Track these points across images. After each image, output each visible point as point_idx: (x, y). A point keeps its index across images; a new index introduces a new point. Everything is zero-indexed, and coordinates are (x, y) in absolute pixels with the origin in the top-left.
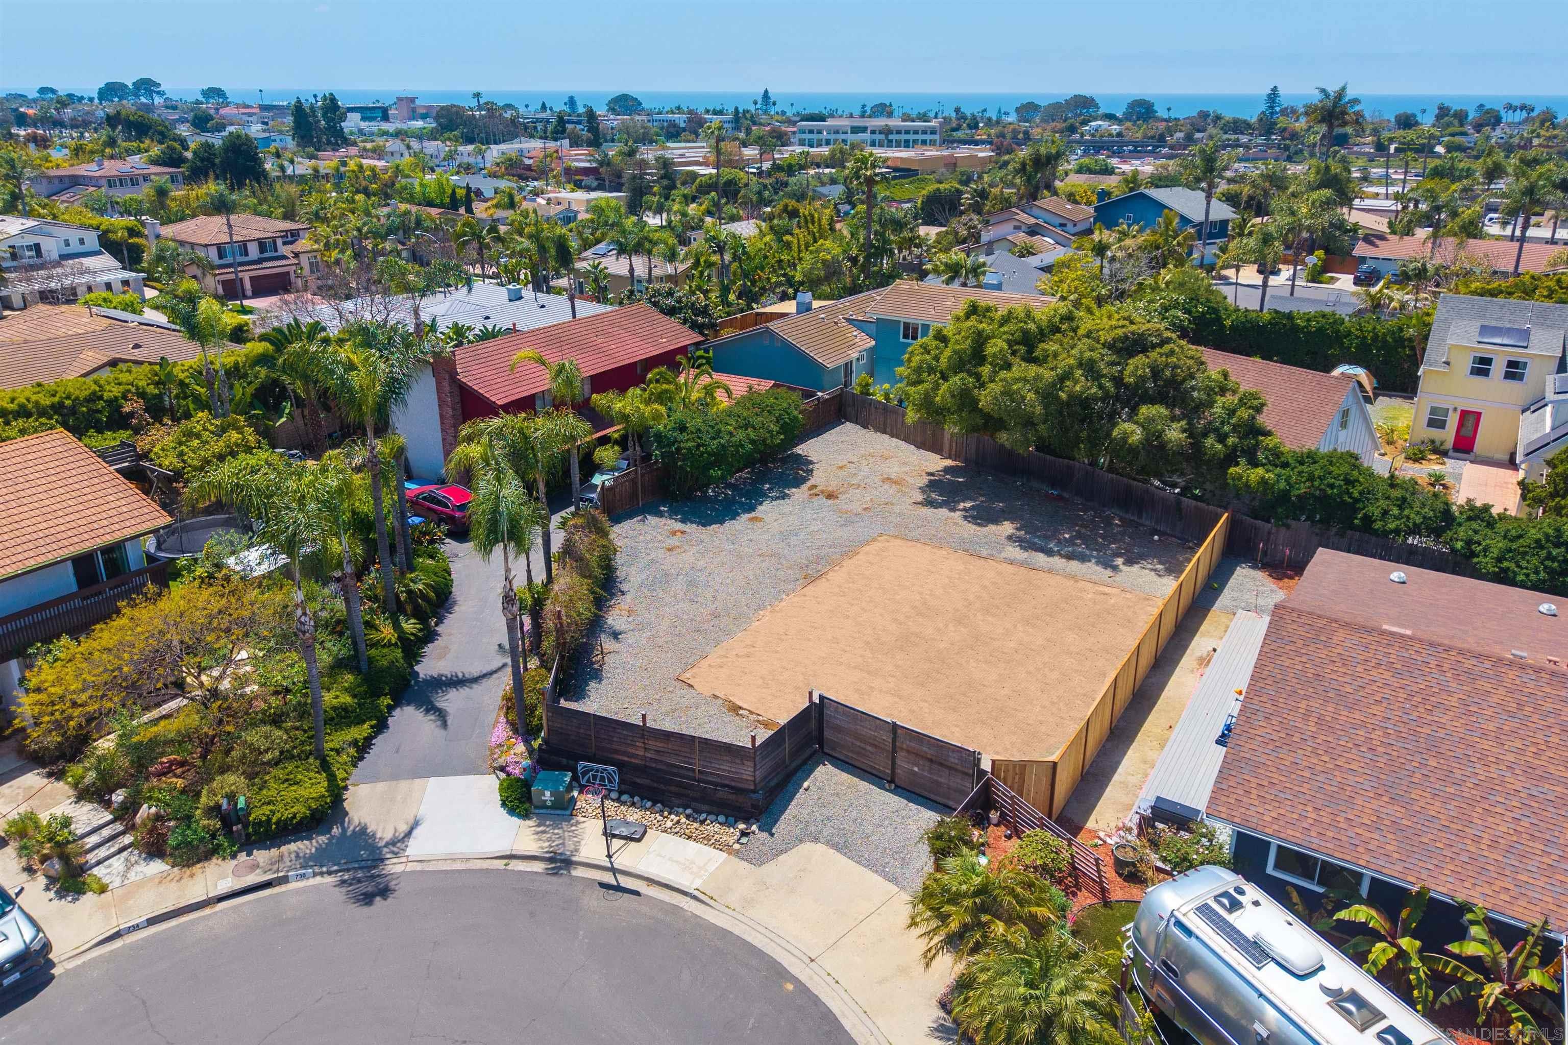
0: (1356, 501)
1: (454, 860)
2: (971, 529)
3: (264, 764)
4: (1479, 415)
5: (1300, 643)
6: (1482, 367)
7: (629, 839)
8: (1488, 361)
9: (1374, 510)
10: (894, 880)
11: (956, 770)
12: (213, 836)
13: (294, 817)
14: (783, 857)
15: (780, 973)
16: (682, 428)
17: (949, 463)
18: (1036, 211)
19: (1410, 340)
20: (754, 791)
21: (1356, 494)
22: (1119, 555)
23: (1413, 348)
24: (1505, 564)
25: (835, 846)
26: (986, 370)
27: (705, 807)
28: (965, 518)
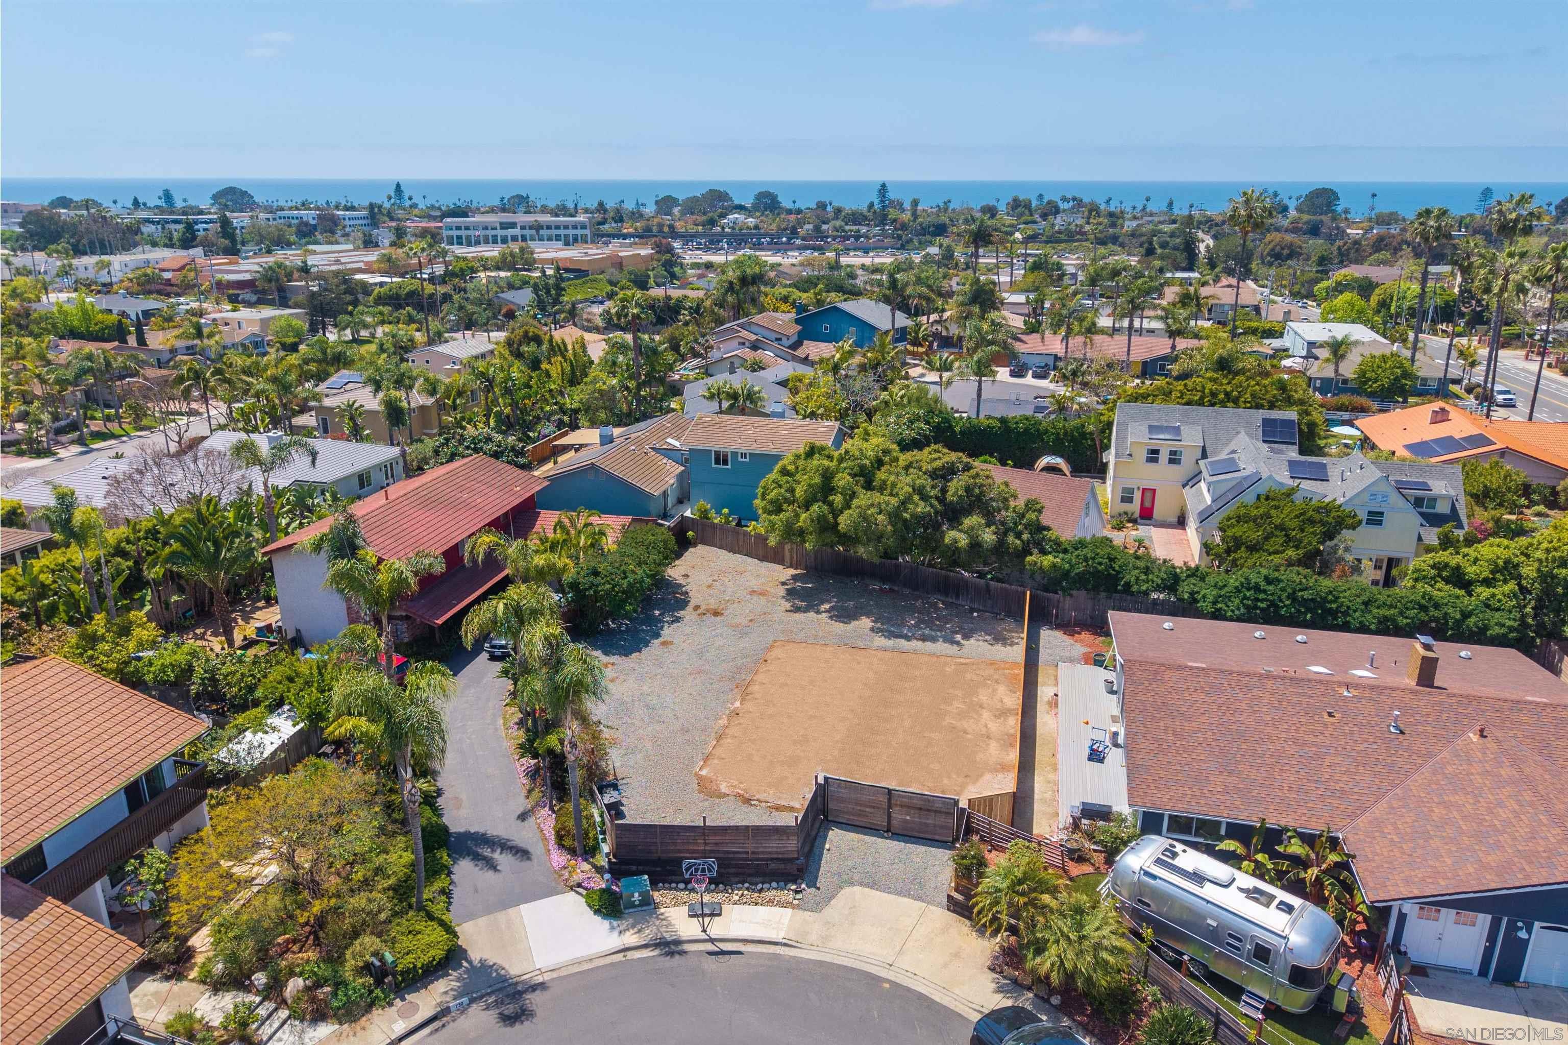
0: (1118, 572)
1: (579, 963)
2: (839, 627)
3: (381, 923)
4: (1154, 491)
5: (1147, 684)
6: (1153, 455)
7: (712, 915)
8: (1156, 452)
9: (1130, 577)
10: (920, 899)
11: (940, 812)
12: (371, 992)
13: (434, 959)
14: (833, 902)
15: (874, 980)
16: (596, 573)
17: (792, 571)
18: (754, 328)
19: (1091, 433)
20: (797, 859)
21: (1117, 568)
22: (957, 633)
23: (1093, 440)
24: (1219, 606)
25: (867, 885)
26: (838, 499)
27: (758, 880)
28: (831, 618)
